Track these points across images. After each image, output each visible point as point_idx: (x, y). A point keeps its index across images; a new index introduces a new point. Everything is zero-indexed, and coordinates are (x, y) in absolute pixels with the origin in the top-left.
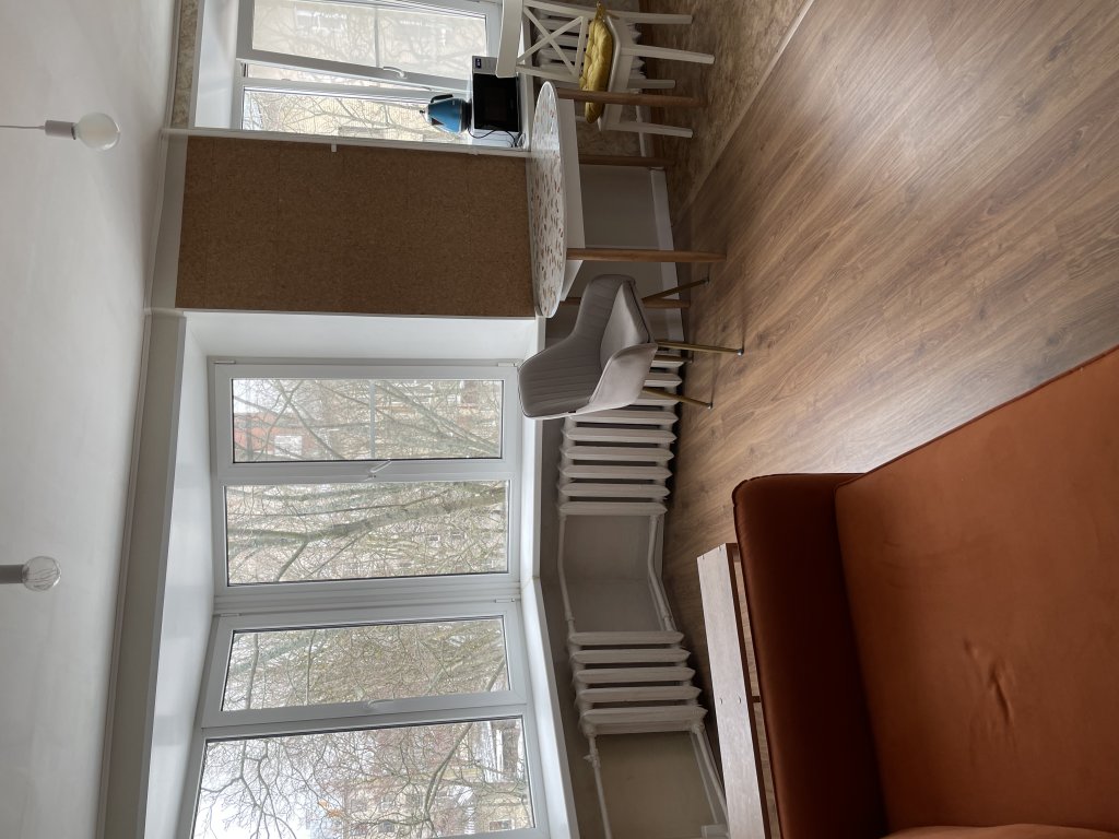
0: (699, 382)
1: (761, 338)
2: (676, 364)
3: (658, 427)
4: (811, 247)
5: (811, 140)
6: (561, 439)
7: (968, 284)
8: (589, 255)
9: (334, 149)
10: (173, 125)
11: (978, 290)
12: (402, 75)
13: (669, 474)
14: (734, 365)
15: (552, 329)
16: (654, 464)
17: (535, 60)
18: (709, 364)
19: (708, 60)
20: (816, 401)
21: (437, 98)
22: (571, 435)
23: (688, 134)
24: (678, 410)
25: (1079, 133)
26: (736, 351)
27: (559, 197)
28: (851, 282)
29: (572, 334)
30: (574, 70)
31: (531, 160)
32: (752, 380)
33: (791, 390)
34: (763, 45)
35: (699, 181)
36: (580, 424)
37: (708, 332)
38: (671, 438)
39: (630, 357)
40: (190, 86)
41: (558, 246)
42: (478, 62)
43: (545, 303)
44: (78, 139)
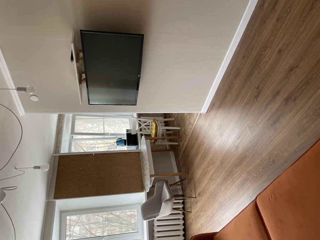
0: (188, 205)
1: (199, 194)
2: (181, 201)
3: (179, 219)
4: (205, 173)
5: (201, 148)
6: (153, 225)
7: (235, 184)
8: (156, 176)
9: (94, 155)
10: (55, 153)
11: (237, 185)
12: (110, 134)
13: (184, 233)
14: (194, 201)
15: (149, 195)
16: (179, 230)
17: (141, 130)
18: (189, 200)
19: (179, 128)
20: (213, 211)
21: (118, 139)
22: (156, 224)
23: (177, 144)
24: (184, 214)
25: (246, 154)
26: (194, 198)
27: (147, 163)
28: (214, 182)
29: (154, 196)
30: (149, 131)
31: (141, 152)
32: (199, 205)
33: (207, 208)
34: (189, 127)
35: (181, 155)
36: (158, 220)
37: (188, 192)
38: (183, 222)
39: (168, 202)
40: (60, 143)
41: (148, 174)
42: (127, 130)
43: (146, 188)
44: (40, 169)
